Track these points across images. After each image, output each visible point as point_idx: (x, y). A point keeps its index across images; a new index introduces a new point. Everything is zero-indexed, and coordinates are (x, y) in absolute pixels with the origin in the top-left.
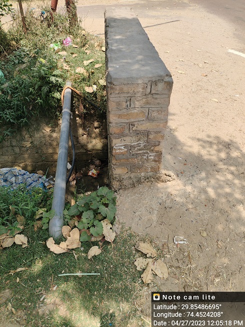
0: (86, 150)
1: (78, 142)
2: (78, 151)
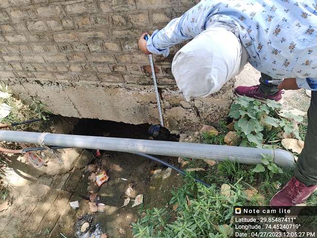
0: (67, 173)
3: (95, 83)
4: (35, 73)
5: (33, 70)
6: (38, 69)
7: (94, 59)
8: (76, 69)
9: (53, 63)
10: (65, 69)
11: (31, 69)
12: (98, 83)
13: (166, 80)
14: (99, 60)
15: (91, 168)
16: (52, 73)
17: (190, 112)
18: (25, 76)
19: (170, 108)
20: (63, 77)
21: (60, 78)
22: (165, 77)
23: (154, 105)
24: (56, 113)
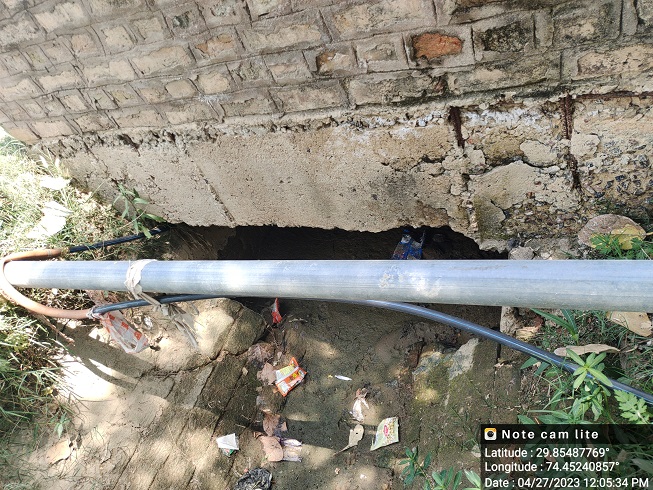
0: (206, 364)
1: (167, 375)
2: (197, 390)
3: (266, 119)
4: (116, 115)
5: (111, 106)
6: (123, 102)
7: (263, 42)
8: (214, 83)
9: (155, 76)
10: (187, 91)
11: (106, 103)
12: (275, 118)
13: (482, 74)
14: (277, 42)
15: (260, 351)
16: (156, 107)
17: (552, 175)
18: (93, 127)
19: (485, 171)
20: (182, 115)
21: (177, 120)
22: (478, 65)
23: (433, 168)
24: (173, 219)
